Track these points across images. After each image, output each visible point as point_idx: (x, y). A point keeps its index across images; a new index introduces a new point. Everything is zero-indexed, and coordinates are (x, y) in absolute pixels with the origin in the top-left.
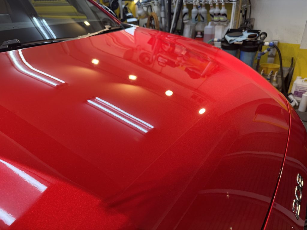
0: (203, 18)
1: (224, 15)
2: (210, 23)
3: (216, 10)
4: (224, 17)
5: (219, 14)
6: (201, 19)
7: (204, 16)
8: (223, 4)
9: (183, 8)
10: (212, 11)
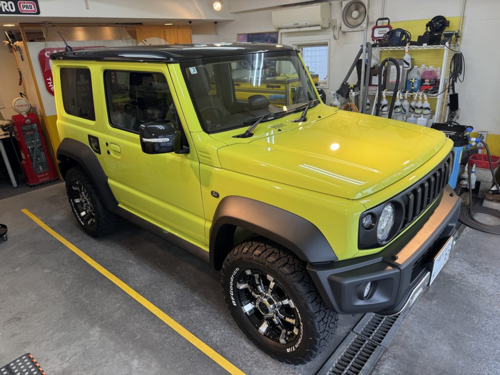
0: (405, 111)
1: (427, 108)
2: (413, 115)
3: (419, 104)
4: (427, 110)
5: (422, 108)
6: (404, 112)
7: (405, 108)
8: (426, 98)
9: (382, 100)
10: (413, 104)
